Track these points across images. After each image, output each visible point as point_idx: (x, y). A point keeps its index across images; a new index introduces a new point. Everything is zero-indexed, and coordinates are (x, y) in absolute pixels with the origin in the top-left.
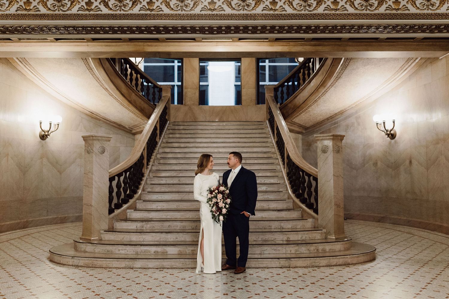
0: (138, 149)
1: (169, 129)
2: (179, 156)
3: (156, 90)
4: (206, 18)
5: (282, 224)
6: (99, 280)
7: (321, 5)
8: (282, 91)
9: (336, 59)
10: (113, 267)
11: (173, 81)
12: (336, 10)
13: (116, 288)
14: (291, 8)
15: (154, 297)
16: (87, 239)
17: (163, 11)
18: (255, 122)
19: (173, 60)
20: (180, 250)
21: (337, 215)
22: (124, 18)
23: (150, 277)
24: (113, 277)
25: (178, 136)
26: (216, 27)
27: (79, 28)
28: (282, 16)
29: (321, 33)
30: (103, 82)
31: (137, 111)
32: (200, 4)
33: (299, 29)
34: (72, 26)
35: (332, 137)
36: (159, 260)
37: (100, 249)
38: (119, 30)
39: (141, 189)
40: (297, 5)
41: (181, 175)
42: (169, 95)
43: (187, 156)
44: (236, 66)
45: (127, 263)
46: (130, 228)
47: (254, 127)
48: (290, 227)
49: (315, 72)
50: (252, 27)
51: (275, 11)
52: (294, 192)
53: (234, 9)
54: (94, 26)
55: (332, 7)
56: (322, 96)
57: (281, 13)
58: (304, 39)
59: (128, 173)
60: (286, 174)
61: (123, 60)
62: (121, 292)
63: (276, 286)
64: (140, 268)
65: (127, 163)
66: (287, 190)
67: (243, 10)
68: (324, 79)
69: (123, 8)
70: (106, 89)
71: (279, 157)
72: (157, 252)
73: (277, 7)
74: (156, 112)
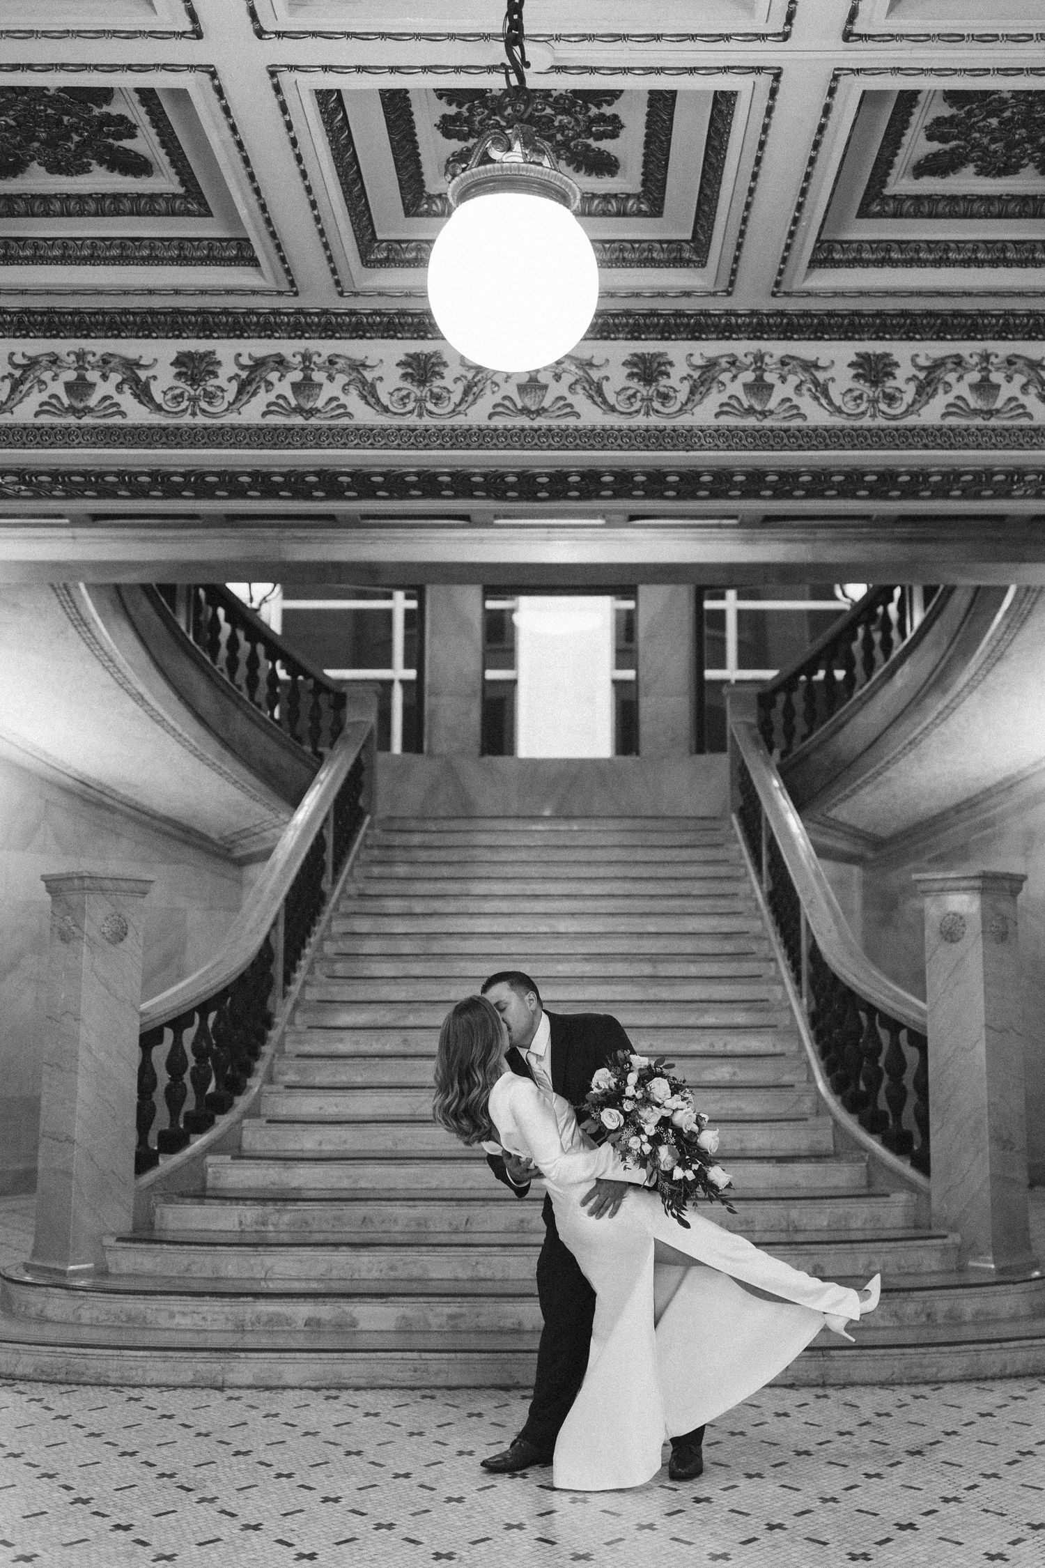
0: (250, 924)
1: (371, 847)
2: (407, 947)
3: (324, 700)
4: (509, 441)
5: (794, 1214)
6: (92, 1439)
7: (932, 396)
8: (789, 704)
9: (988, 589)
10: (148, 1381)
11: (388, 664)
12: (990, 413)
13: (154, 1472)
14: (822, 405)
15: (301, 1511)
16: (49, 1270)
17: (349, 415)
18: (688, 818)
19: (388, 590)
20: (404, 1317)
21: (1000, 1180)
22: (206, 440)
23: (286, 1424)
24: (146, 1424)
25: (401, 870)
26: (547, 475)
27: (41, 478)
28: (789, 437)
29: (933, 497)
30: (130, 674)
31: (251, 778)
32: (488, 391)
33: (852, 482)
34: (14, 468)
35: (978, 883)
36: (323, 1355)
37: (96, 1309)
38: (186, 485)
39: (261, 1074)
40: (844, 395)
41: (411, 1020)
42: (372, 718)
43: (436, 947)
44: (618, 611)
45: (200, 1366)
46: (218, 1228)
47: (686, 838)
48: (825, 1223)
49: (910, 635)
50: (678, 474)
51: (766, 417)
52: (838, 1087)
53: (613, 409)
54: (97, 469)
55: (974, 402)
56: (934, 724)
57: (785, 424)
58: (867, 517)
59: (212, 1016)
60: (807, 1020)
61: (202, 592)
62: (173, 1490)
63: (775, 1466)
64: (249, 1387)
65: (211, 975)
66: (811, 1079)
67: (647, 414)
68: (944, 662)
69: (204, 405)
70: (139, 699)
71: (780, 953)
72: (318, 1322)
73: (772, 404)
74: (322, 783)
